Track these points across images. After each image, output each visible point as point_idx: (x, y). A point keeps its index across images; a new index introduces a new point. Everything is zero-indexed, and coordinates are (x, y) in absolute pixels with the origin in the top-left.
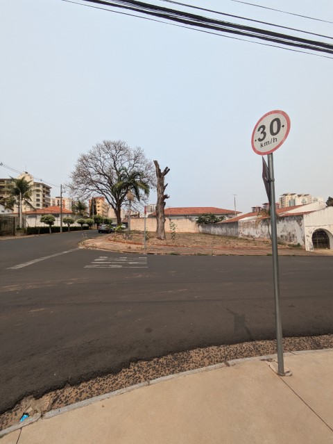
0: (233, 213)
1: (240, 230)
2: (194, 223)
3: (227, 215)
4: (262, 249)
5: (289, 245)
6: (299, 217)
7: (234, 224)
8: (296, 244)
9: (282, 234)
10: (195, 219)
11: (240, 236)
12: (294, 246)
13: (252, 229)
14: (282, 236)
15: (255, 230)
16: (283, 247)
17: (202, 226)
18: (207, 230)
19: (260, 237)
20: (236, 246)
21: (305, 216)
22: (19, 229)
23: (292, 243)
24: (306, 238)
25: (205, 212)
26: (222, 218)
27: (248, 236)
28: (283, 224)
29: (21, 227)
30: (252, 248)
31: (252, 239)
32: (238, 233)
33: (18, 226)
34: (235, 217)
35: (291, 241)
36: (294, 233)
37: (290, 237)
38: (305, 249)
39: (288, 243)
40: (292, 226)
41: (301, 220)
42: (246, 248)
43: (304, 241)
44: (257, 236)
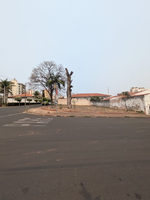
0: (107, 96)
1: (111, 104)
2: (89, 101)
3: (105, 97)
4: (122, 113)
5: (136, 111)
6: (142, 97)
7: (108, 101)
8: (141, 111)
9: (133, 105)
10: (89, 99)
11: (111, 107)
12: (139, 112)
13: (116, 103)
14: (132, 107)
15: (118, 104)
16: (133, 112)
17: (93, 102)
18: (95, 104)
19: (121, 107)
20: (108, 112)
21: (145, 96)
22: (3, 103)
23: (138, 110)
24: (146, 108)
25: (94, 96)
26: (102, 98)
27: (115, 107)
28: (133, 100)
29: (5, 103)
30: (116, 113)
31: (116, 108)
32: (109, 106)
33: (3, 102)
34: (109, 98)
35: (137, 109)
36: (139, 105)
37: (137, 107)
38: (145, 114)
39: (136, 110)
40: (138, 101)
41: (143, 98)
42: (113, 113)
43: (145, 109)
44: (119, 107)
